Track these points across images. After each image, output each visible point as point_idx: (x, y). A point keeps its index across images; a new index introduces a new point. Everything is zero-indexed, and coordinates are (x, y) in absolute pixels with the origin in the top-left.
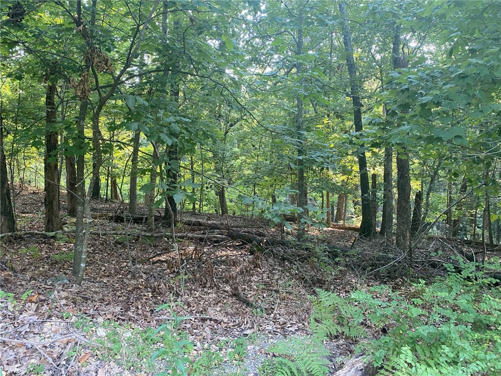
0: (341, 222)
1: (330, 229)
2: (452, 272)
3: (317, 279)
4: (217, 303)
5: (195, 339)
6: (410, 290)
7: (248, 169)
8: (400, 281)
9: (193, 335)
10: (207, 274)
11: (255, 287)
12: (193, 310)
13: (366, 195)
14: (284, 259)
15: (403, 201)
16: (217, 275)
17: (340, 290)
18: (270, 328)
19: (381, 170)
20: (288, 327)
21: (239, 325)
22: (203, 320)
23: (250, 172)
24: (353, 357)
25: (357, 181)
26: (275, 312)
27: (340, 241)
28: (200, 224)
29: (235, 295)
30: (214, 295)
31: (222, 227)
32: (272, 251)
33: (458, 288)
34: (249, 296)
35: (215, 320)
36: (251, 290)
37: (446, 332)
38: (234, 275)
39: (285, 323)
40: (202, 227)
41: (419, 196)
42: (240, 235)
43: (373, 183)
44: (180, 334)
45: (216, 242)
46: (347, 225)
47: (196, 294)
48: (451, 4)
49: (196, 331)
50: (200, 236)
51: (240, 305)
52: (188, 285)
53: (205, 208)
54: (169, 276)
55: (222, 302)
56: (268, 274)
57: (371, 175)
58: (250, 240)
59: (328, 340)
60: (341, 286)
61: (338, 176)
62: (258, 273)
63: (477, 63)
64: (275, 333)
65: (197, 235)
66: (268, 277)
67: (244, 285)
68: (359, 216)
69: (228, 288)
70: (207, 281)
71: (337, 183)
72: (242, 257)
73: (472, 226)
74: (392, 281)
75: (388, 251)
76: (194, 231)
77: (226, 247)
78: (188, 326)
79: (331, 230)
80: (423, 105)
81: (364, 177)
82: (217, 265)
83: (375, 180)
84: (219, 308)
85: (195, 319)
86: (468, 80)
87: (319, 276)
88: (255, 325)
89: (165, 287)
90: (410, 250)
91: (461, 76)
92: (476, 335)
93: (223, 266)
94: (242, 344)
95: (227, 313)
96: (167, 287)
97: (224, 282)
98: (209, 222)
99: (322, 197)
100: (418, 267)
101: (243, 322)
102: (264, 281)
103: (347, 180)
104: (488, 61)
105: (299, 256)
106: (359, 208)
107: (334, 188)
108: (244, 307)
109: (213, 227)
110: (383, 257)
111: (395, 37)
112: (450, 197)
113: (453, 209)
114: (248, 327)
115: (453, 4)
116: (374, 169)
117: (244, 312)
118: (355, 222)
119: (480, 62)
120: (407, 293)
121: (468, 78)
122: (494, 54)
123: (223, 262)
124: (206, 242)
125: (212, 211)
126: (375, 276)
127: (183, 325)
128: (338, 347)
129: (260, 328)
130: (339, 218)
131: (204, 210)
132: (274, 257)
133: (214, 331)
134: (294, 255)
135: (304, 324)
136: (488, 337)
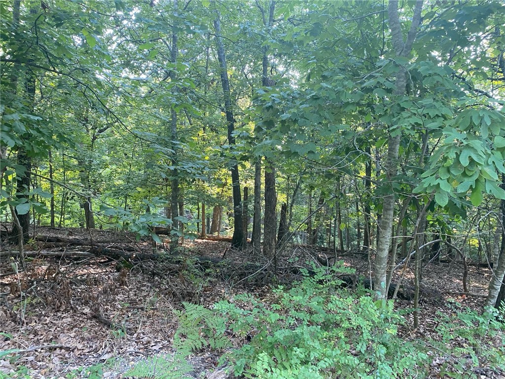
0: (216, 234)
1: (204, 240)
2: (307, 276)
3: (187, 292)
4: (72, 328)
5: (39, 373)
6: (274, 297)
7: (119, 179)
8: (266, 288)
9: (36, 369)
10: (62, 295)
11: (119, 306)
12: (41, 339)
13: (238, 207)
14: (154, 274)
15: (269, 212)
16: (75, 297)
17: (209, 302)
18: (132, 349)
19: (252, 184)
20: (152, 346)
21: (96, 351)
22: (52, 349)
23: (121, 182)
24: (216, 370)
25: (231, 193)
26: (139, 331)
27: (213, 252)
28: (58, 240)
29: (95, 317)
30: (69, 319)
31: (85, 242)
32: (141, 267)
33: (311, 291)
34: (112, 316)
35: (67, 347)
36: (114, 310)
37: (300, 334)
38: (96, 295)
39: (149, 342)
40: (61, 244)
41: (284, 207)
42: (106, 251)
43: (244, 195)
44: (18, 369)
45: (76, 259)
46: (221, 236)
47: (46, 320)
48: (307, 33)
49: (41, 363)
50: (56, 253)
51: (100, 328)
52: (38, 310)
53: (67, 222)
54: (12, 302)
55: (79, 326)
56: (135, 291)
57: (243, 187)
58: (117, 255)
59: (193, 355)
60: (211, 297)
61: (213, 188)
62: (124, 291)
63: (327, 87)
64: (137, 354)
65: (54, 252)
66: (135, 295)
67: (106, 305)
68: (232, 228)
69: (87, 310)
70: (61, 303)
71: (212, 195)
72: (106, 275)
73: (327, 235)
74: (259, 289)
75: (256, 260)
76: (50, 247)
77: (89, 265)
78: (31, 358)
79: (206, 242)
80: (283, 122)
81: (236, 189)
82: (76, 285)
83: (247, 192)
84: (74, 334)
85: (42, 349)
86: (319, 102)
87: (189, 289)
88: (115, 348)
89: (5, 315)
90: (275, 258)
91: (314, 97)
92: (325, 334)
93: (82, 286)
94: (97, 372)
95: (83, 339)
96: (8, 314)
97: (82, 304)
98: (71, 237)
99: (198, 209)
100: (281, 274)
101: (101, 347)
102: (130, 299)
103: (222, 193)
104: (336, 87)
105: (170, 270)
106: (233, 219)
107: (209, 200)
108: (104, 329)
109: (74, 243)
110: (251, 266)
111: (264, 58)
112: (311, 209)
113: (313, 219)
114: (106, 351)
115: (309, 33)
116: (246, 183)
117: (104, 334)
118: (228, 234)
119: (329, 86)
120: (271, 299)
121: (320, 100)
122: (340, 80)
123: (83, 281)
124: (63, 259)
125: (77, 225)
126: (244, 285)
127: (24, 359)
128: (203, 361)
129: (121, 351)
130: (213, 230)
131: (66, 224)
132: (143, 272)
133: (64, 361)
134: (164, 270)
135: (169, 341)
136: (335, 334)
